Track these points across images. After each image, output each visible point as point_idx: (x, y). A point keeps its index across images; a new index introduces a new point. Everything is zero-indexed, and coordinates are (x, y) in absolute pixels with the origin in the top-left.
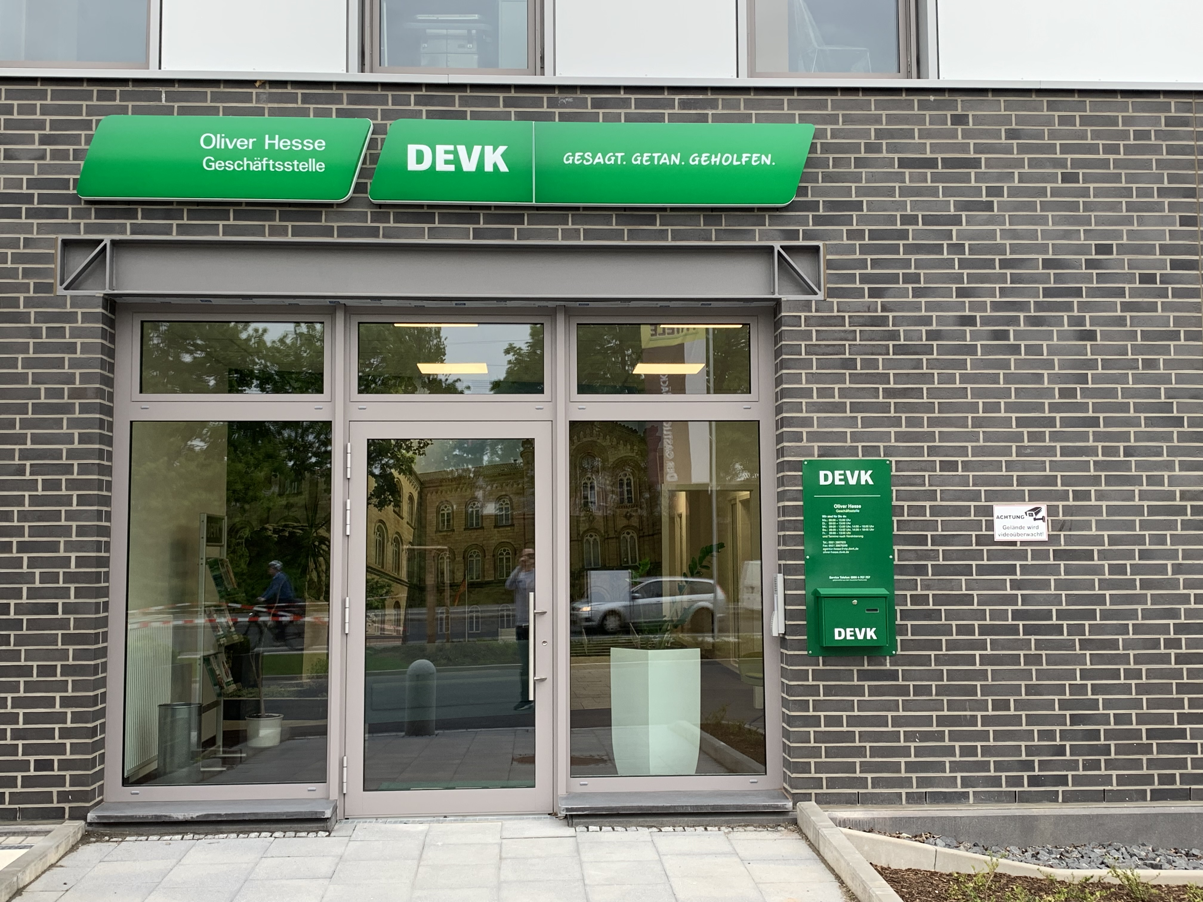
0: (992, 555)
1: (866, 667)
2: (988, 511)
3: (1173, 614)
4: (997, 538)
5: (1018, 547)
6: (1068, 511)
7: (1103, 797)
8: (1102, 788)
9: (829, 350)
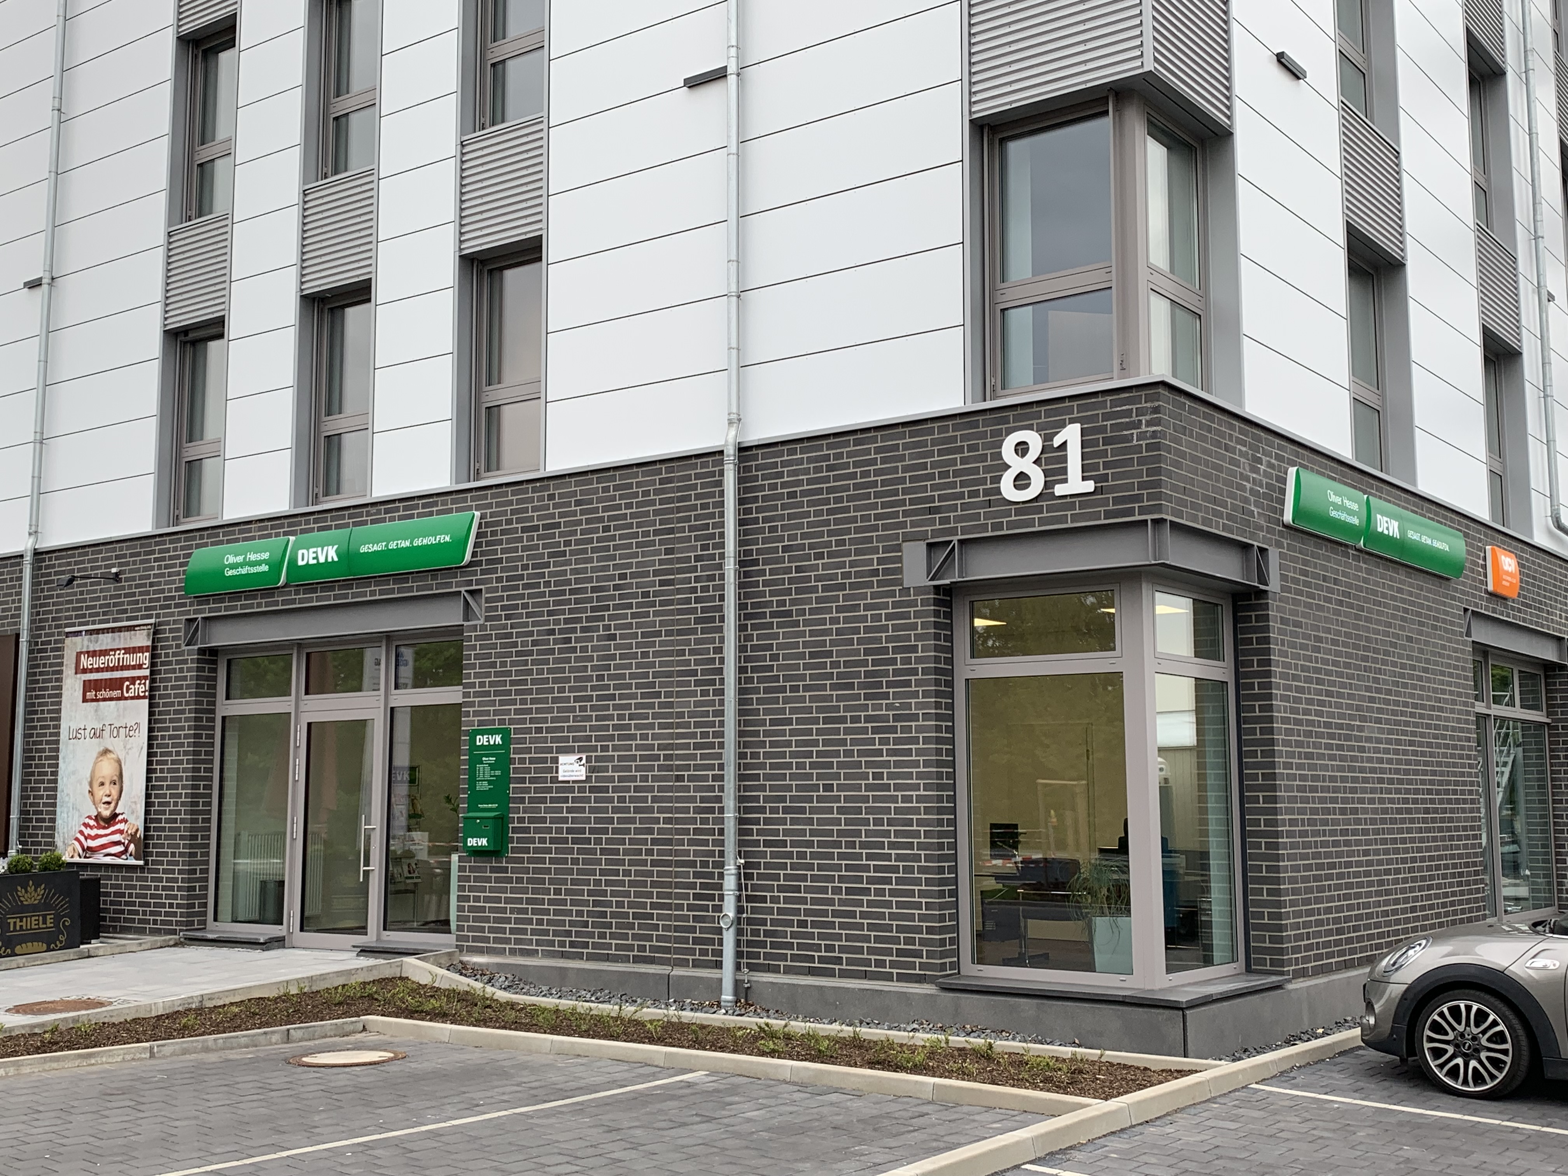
0: (558, 790)
1: (494, 864)
2: (556, 760)
3: (650, 831)
4: (560, 779)
5: (571, 785)
6: (598, 759)
7: (607, 958)
8: (606, 952)
9: (485, 656)
